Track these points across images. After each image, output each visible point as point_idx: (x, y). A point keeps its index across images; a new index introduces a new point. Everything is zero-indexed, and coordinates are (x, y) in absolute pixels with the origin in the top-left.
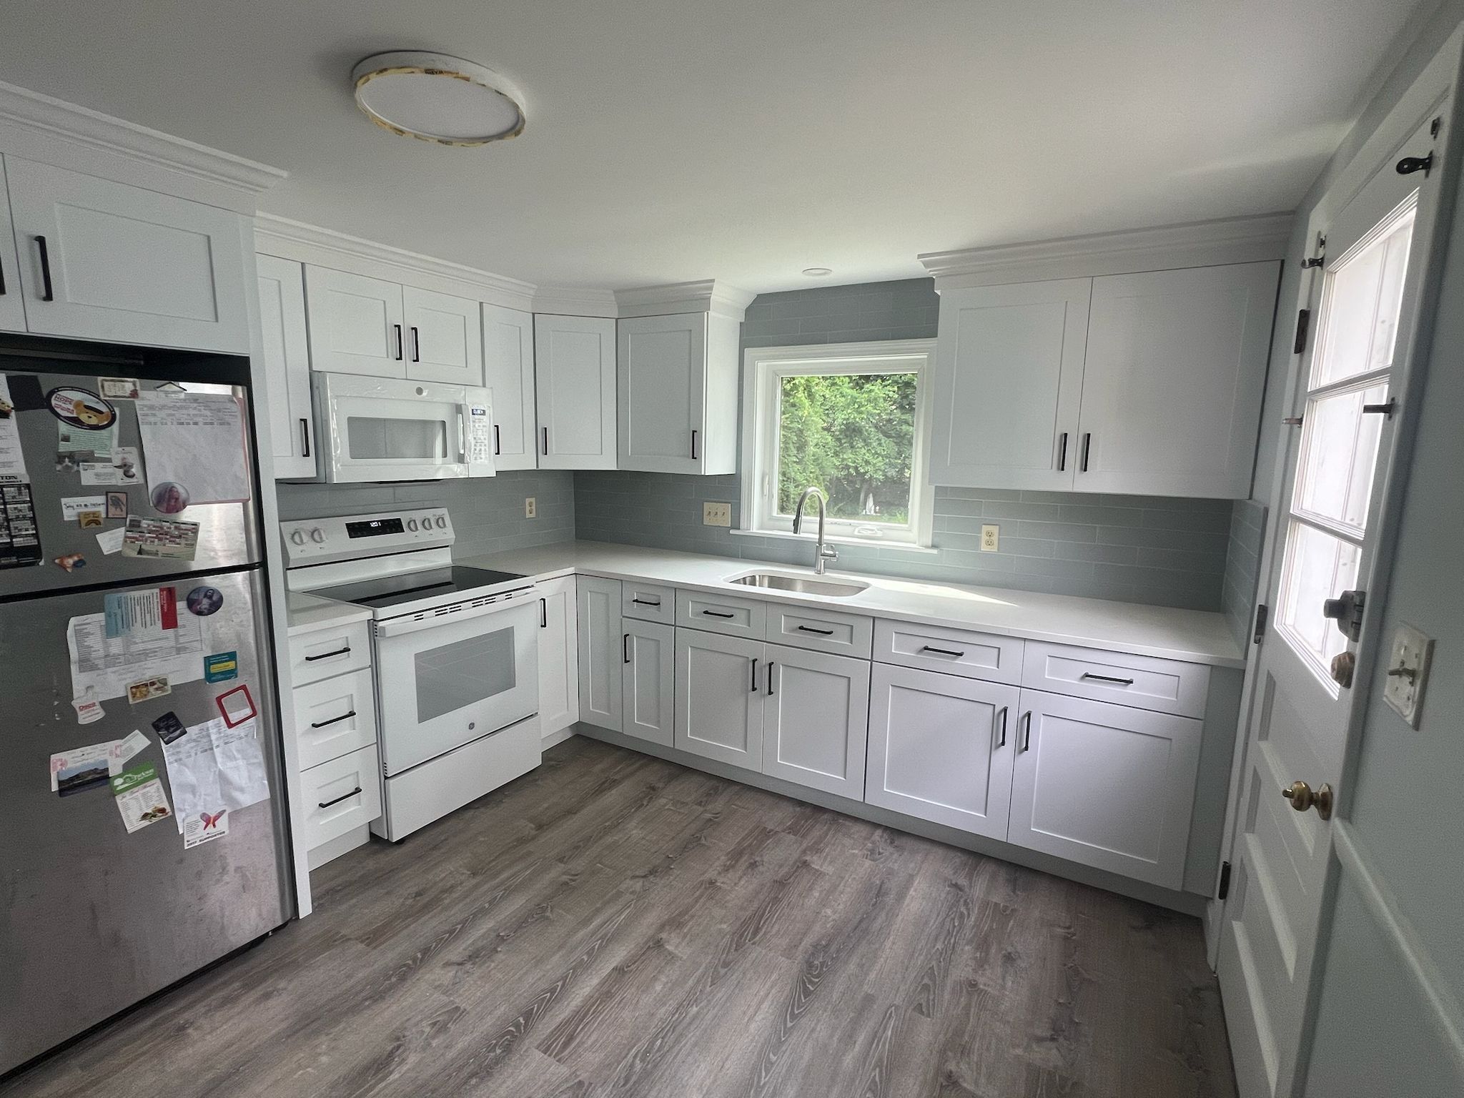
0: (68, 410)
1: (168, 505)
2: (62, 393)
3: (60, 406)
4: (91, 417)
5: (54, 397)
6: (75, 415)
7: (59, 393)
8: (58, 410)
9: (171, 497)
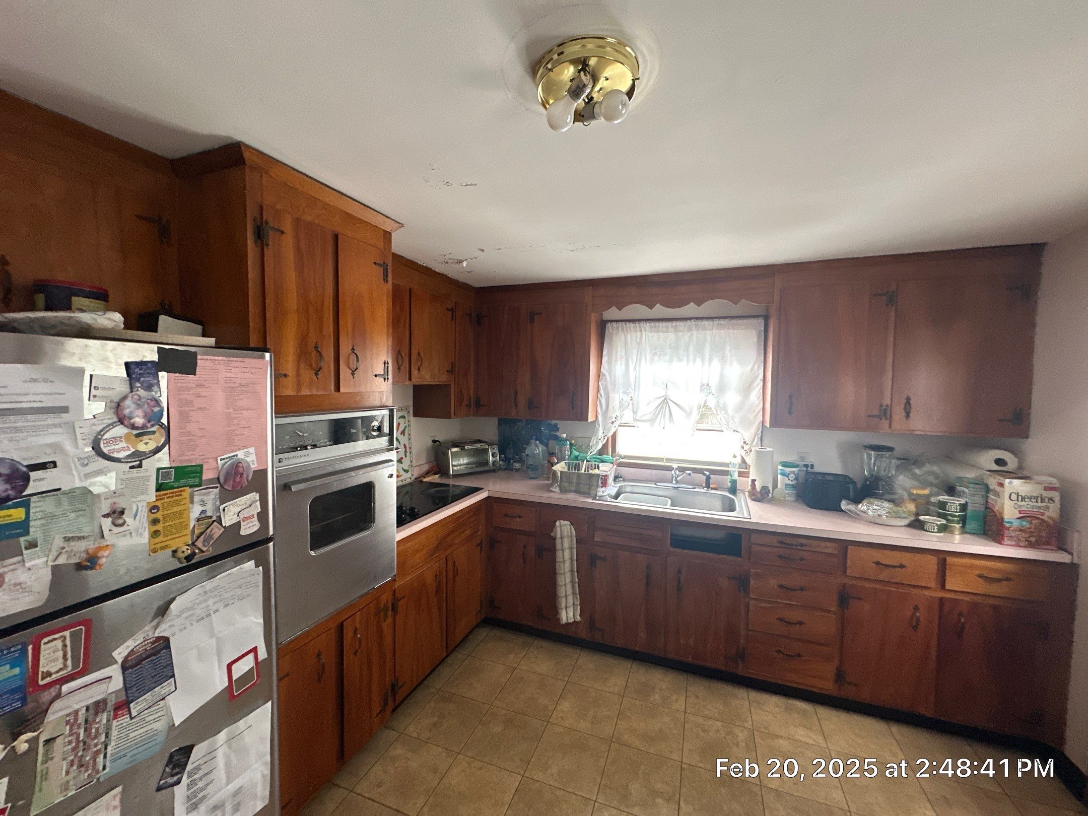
0: (123, 449)
1: (234, 481)
2: (106, 436)
3: (114, 451)
4: (148, 443)
5: (102, 445)
6: (133, 450)
7: (105, 437)
8: (115, 455)
9: (237, 473)
